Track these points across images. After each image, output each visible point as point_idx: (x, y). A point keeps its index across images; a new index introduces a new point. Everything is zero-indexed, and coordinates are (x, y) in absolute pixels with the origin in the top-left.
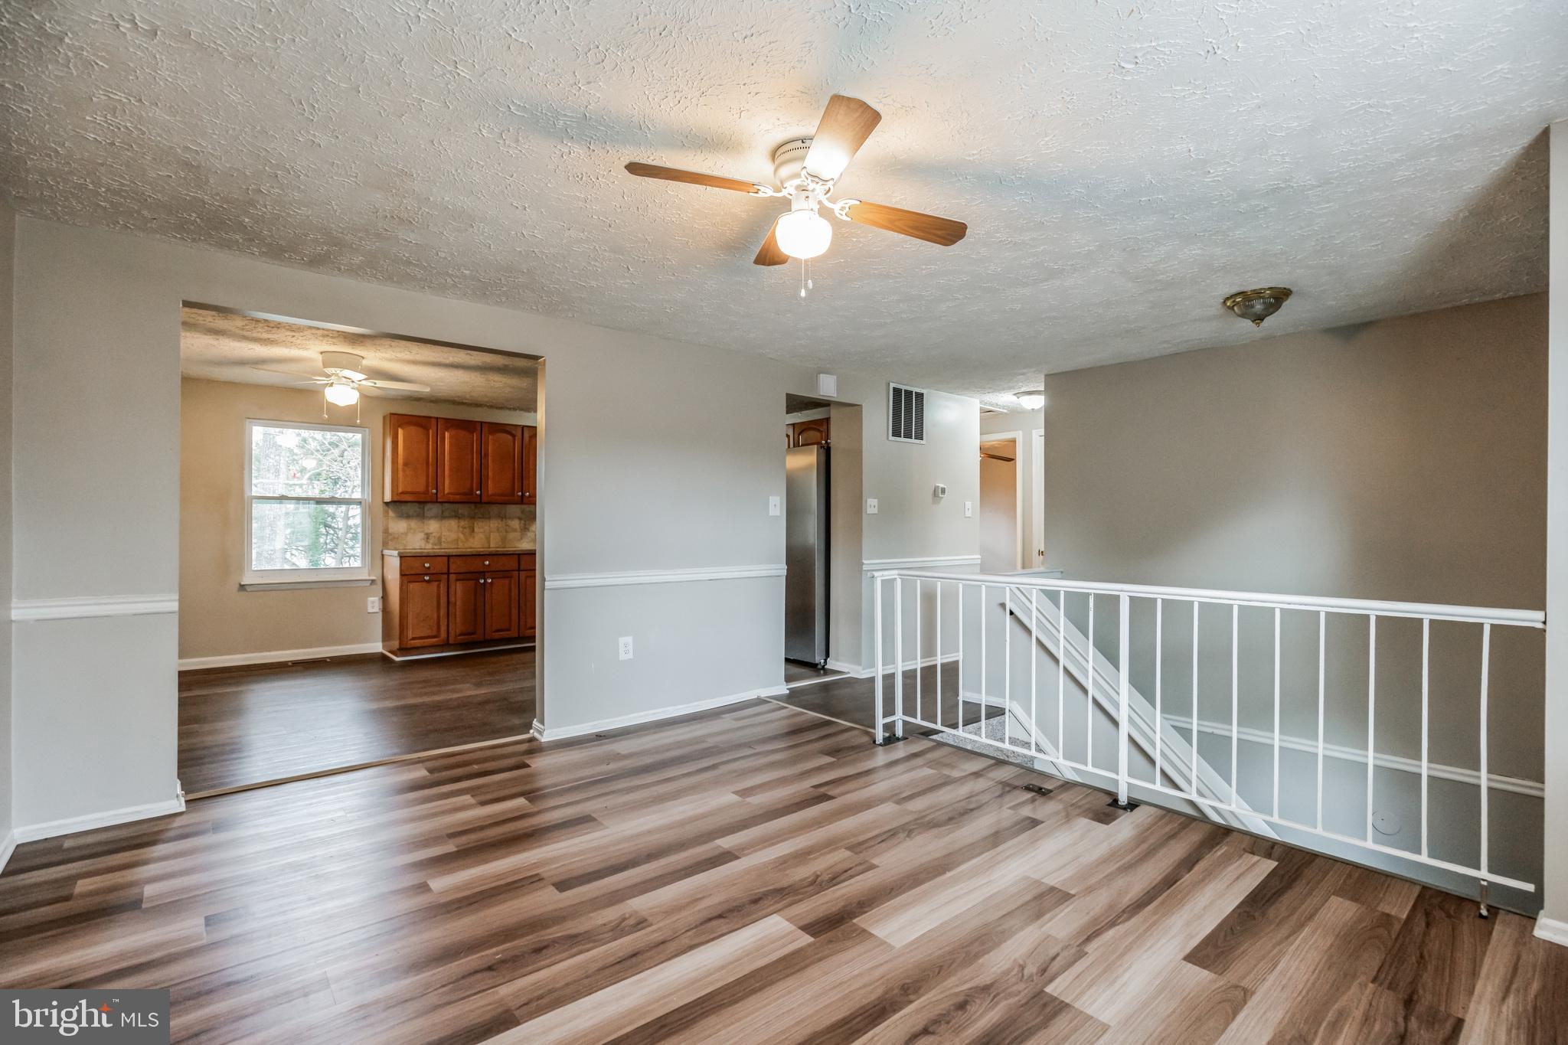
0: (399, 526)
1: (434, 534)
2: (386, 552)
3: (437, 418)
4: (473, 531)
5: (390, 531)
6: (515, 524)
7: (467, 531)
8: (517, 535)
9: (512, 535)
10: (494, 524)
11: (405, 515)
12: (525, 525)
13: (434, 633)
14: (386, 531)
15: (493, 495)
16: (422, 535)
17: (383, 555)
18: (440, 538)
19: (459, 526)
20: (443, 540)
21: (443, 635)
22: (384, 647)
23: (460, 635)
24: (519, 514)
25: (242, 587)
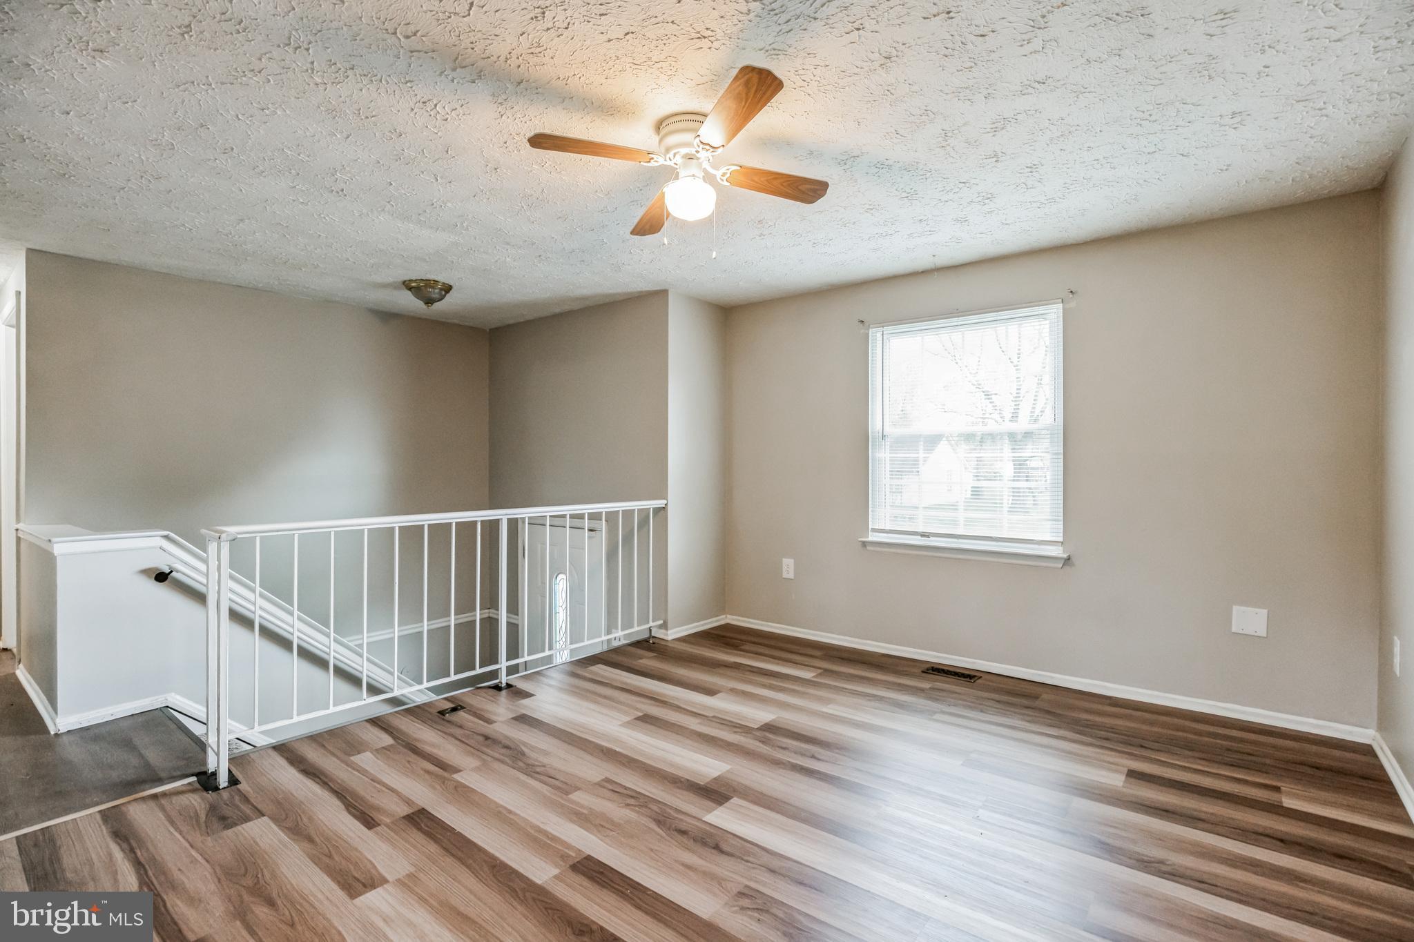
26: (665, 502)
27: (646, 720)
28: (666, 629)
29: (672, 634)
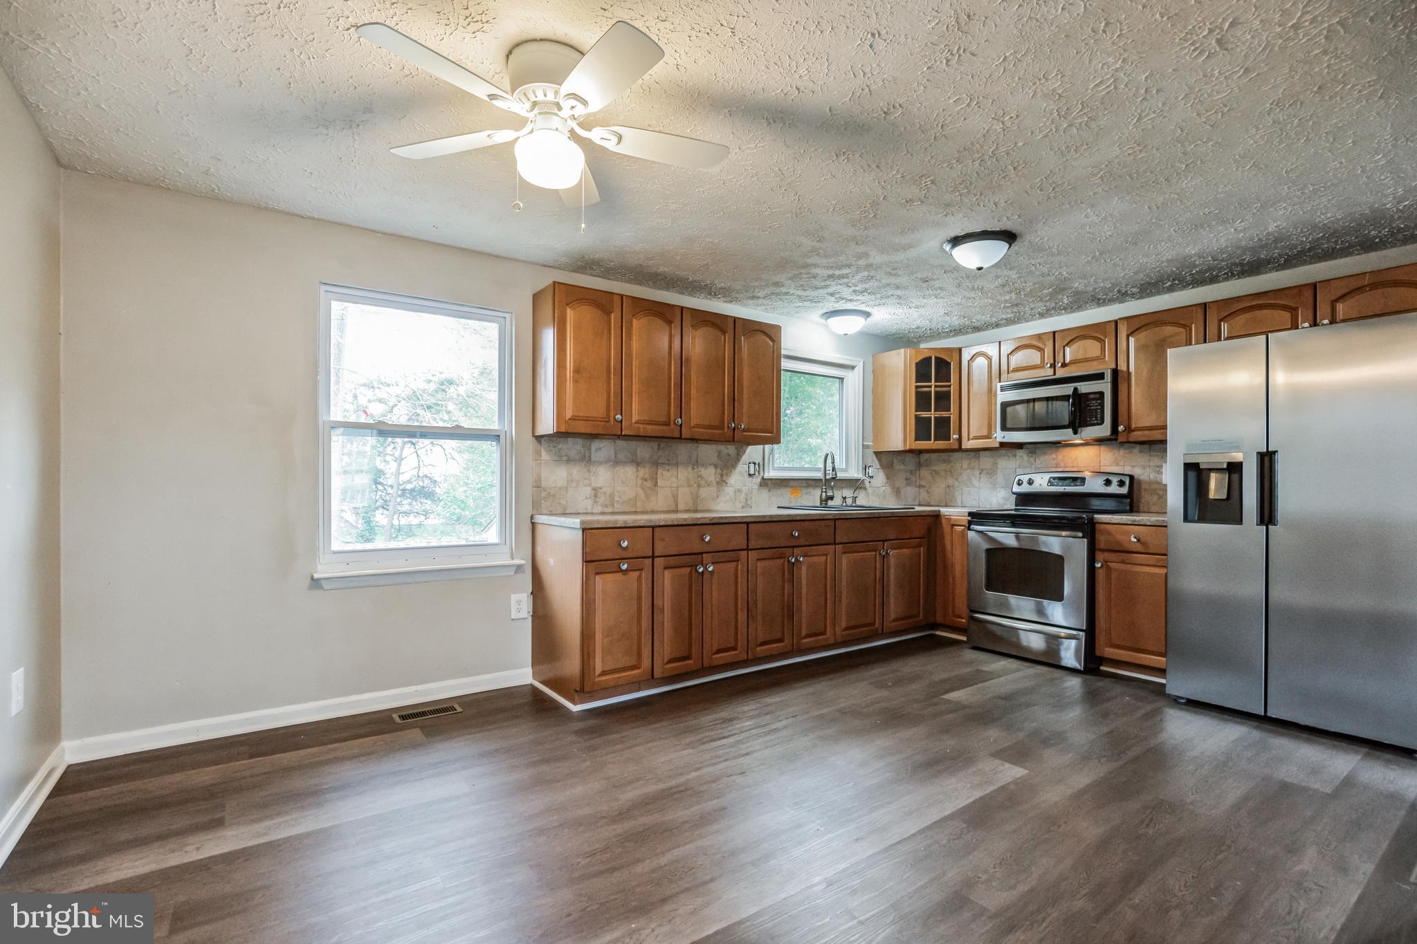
0: (556, 475)
1: (604, 489)
2: (540, 519)
3: (622, 296)
4: (656, 484)
5: (544, 484)
6: (710, 473)
7: (649, 484)
8: (713, 490)
9: (704, 492)
10: (684, 473)
11: (565, 458)
12: (722, 475)
13: (633, 662)
14: (538, 485)
15: (697, 426)
16: (588, 491)
17: (533, 524)
18: (612, 496)
19: (637, 476)
20: (617, 498)
21: (646, 663)
22: (535, 676)
23: (670, 661)
24: (714, 459)
25: (316, 583)
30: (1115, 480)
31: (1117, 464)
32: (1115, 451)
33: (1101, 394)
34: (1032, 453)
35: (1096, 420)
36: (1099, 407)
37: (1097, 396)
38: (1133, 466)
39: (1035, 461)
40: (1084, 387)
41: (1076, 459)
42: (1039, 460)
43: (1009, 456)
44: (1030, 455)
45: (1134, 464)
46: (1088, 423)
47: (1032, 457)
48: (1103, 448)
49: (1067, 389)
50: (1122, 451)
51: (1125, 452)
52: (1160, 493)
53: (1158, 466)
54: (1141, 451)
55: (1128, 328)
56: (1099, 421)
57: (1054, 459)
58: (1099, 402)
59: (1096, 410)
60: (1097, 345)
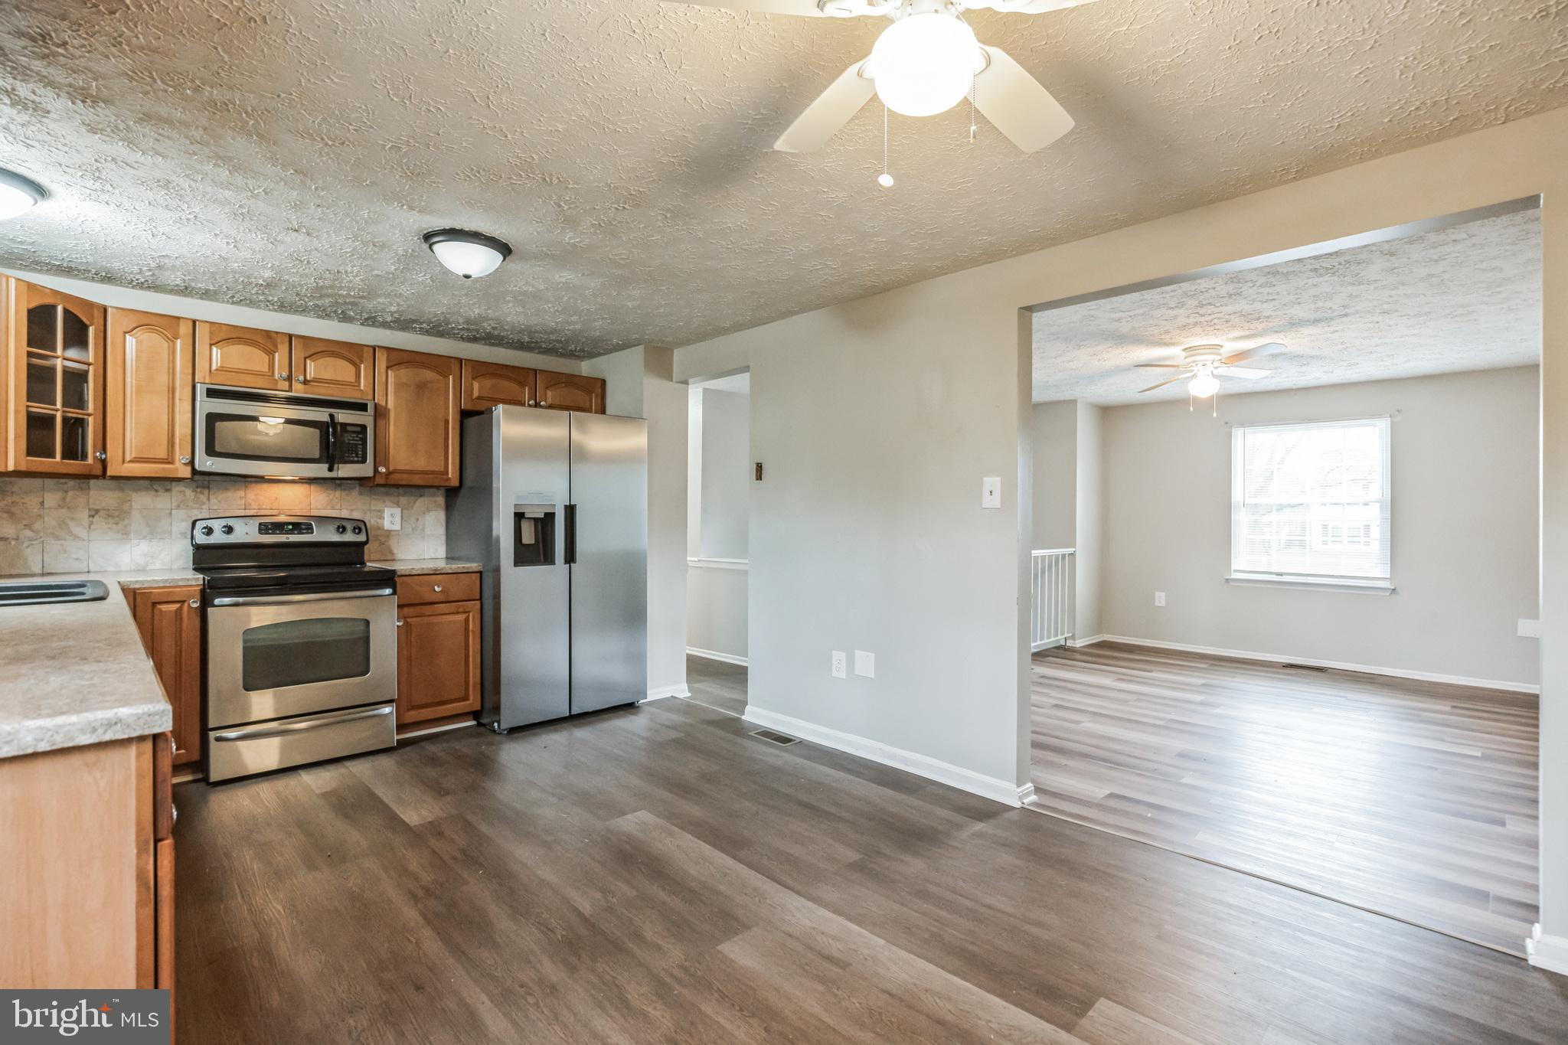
26: (1074, 549)
27: (1119, 679)
28: (1075, 640)
29: (1079, 643)
30: (349, 526)
31: (333, 508)
32: (330, 492)
33: (364, 428)
34: (204, 487)
35: (357, 456)
36: (360, 442)
37: (359, 429)
38: (352, 510)
39: (209, 500)
40: (343, 416)
41: (277, 499)
42: (216, 498)
43: (156, 491)
44: (199, 490)
45: (353, 507)
46: (346, 459)
47: (201, 493)
48: (313, 487)
49: (321, 415)
50: (338, 493)
51: (343, 493)
52: (383, 539)
53: (379, 511)
54: (361, 494)
55: (388, 360)
56: (360, 459)
57: (241, 498)
58: (361, 436)
59: (356, 445)
60: (351, 368)
